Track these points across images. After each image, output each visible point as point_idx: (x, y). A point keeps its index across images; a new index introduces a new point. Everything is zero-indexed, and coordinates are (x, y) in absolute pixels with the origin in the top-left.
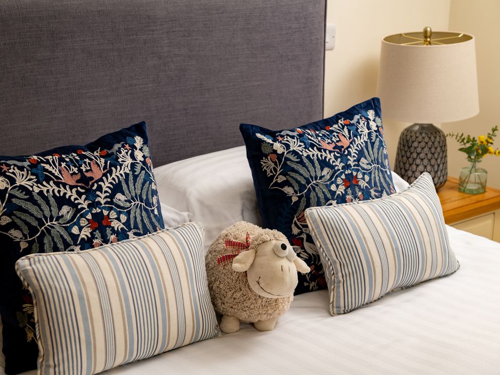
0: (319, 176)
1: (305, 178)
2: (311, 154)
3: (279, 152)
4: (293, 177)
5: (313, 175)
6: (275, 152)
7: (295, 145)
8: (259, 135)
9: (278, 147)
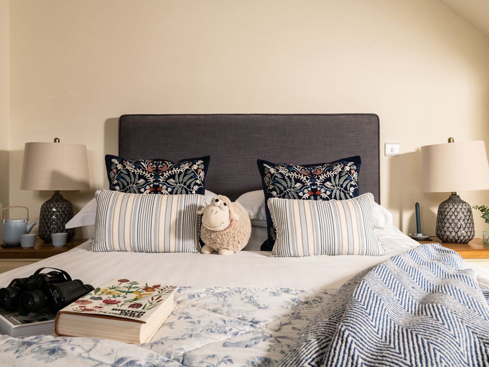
0: (293, 186)
1: (284, 187)
2: (291, 175)
3: (272, 173)
4: (277, 186)
5: (289, 186)
6: (270, 172)
7: (283, 170)
8: (265, 165)
9: (272, 171)
